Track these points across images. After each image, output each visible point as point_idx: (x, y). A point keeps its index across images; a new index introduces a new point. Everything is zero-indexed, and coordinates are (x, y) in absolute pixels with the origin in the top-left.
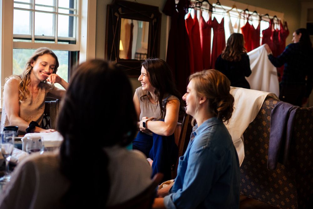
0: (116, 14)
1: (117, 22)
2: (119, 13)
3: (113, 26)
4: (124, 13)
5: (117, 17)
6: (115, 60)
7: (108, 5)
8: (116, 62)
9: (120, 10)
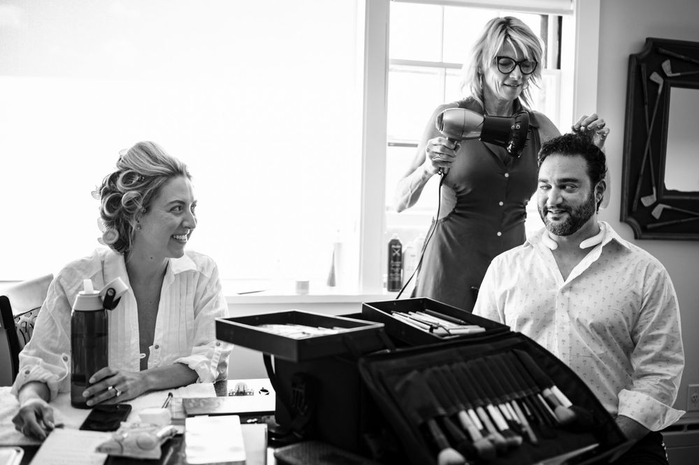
0: (655, 77)
1: (658, 97)
2: (662, 74)
3: (646, 107)
4: (678, 74)
5: (657, 85)
6: (652, 193)
7: (631, 57)
8: (653, 198)
9: (666, 66)
